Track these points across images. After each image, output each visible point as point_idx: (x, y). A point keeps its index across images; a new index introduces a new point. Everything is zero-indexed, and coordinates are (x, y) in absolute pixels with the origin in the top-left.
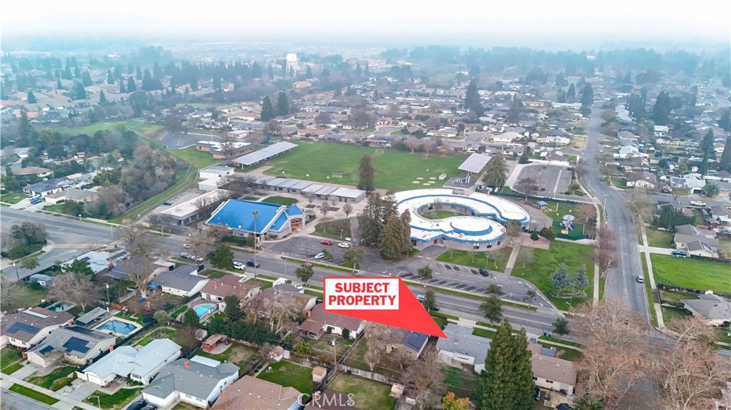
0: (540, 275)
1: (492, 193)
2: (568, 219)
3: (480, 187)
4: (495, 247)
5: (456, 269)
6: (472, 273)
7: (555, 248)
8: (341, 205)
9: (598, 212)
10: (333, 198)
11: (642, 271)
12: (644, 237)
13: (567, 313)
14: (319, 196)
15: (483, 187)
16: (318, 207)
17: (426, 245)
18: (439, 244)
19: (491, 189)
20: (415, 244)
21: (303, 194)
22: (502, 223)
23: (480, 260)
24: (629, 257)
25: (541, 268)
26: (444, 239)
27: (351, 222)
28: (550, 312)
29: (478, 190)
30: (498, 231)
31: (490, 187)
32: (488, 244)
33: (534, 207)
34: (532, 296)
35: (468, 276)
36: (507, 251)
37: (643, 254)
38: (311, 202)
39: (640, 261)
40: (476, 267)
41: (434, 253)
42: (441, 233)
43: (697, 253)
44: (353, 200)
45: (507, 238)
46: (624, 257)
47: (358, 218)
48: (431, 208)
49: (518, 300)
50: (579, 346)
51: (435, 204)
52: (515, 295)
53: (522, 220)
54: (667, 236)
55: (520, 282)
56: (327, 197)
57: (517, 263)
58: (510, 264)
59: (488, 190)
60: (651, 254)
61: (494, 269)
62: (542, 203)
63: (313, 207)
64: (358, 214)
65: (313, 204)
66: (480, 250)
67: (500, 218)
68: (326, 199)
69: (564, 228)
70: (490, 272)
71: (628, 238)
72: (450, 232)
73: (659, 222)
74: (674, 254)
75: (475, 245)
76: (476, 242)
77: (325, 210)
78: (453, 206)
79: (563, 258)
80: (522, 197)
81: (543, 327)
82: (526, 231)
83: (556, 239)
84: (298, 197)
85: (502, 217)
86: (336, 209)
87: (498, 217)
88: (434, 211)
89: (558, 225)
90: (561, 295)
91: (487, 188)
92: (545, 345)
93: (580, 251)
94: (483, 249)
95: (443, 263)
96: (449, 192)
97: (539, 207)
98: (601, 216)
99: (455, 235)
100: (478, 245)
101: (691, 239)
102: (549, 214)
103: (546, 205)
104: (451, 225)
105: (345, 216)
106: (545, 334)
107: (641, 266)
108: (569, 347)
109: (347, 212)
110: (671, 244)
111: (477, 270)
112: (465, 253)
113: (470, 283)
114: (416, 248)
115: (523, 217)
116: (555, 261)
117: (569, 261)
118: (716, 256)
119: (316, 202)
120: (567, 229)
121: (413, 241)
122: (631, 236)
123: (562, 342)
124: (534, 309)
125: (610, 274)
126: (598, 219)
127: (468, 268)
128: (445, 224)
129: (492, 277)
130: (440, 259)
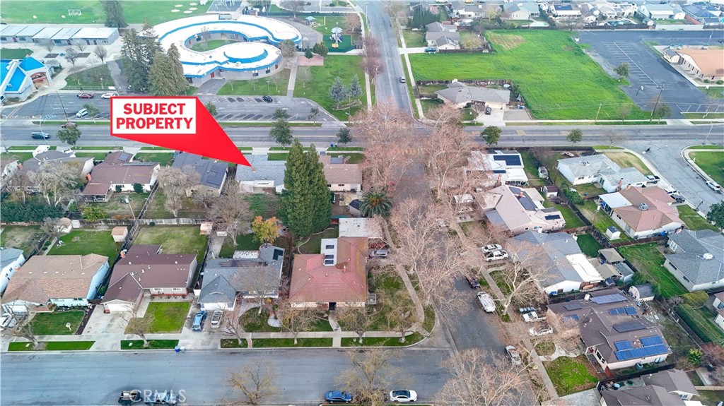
0: (320, 92)
1: (260, 14)
2: (337, 31)
3: (247, 8)
4: (273, 71)
5: (240, 100)
6: (256, 102)
7: (329, 63)
8: (91, 49)
9: (362, 21)
10: (78, 42)
11: (403, 72)
12: (402, 40)
13: (347, 122)
14: (58, 41)
15: (250, 8)
16: (62, 55)
17: (203, 81)
18: (216, 77)
19: (258, 10)
20: (191, 82)
21: (36, 41)
22: (276, 45)
23: (262, 87)
24: (392, 60)
25: (320, 85)
26: (221, 71)
27: (110, 68)
28: (333, 125)
29: (245, 12)
30: (273, 53)
31: (256, 7)
32: (266, 69)
33: (303, 23)
34: (316, 113)
35: (254, 105)
36: (286, 73)
37: (403, 56)
38: (50, 50)
39: (401, 63)
40: (260, 95)
41: (214, 87)
42: (217, 65)
43: (443, 47)
44: (105, 41)
45: (284, 60)
46: (388, 61)
47: (117, 61)
48: (199, 39)
49: (304, 119)
50: (361, 149)
51: (202, 34)
52: (301, 115)
53: (294, 39)
54: (420, 36)
55: (303, 102)
56: (69, 42)
57: (297, 84)
58: (291, 86)
59: (255, 11)
60: (409, 55)
61: (277, 94)
62: (310, 18)
63: (55, 56)
64: (115, 57)
65: (54, 52)
66: (260, 76)
67: (273, 40)
68: (70, 44)
69: (334, 41)
70: (273, 97)
71: (389, 42)
72: (226, 62)
73: (413, 23)
74: (427, 51)
75: (253, 72)
76: (254, 69)
77: (72, 57)
78: (223, 33)
79: (337, 72)
80: (290, 14)
81: (330, 140)
82: (300, 50)
83: (329, 54)
84: (31, 46)
85: (275, 39)
86: (86, 55)
87: (271, 39)
88: (202, 42)
89: (328, 39)
90: (340, 107)
91: (254, 9)
92: (333, 156)
93: (351, 62)
94: (262, 75)
95: (225, 97)
96: (215, 18)
97: (308, 23)
98: (365, 24)
99: (232, 65)
100: (257, 71)
101: (438, 35)
102: (319, 29)
103: (314, 20)
104: (225, 55)
105: (99, 62)
106: (332, 145)
107: (402, 68)
108: (353, 152)
109: (102, 57)
110: (423, 43)
111: (261, 97)
112: (245, 82)
113: (257, 112)
114: (193, 85)
115: (294, 36)
116: (331, 76)
117: (343, 73)
118: (458, 47)
119: (56, 50)
120: (337, 42)
121: (187, 79)
122: (391, 40)
123: (347, 149)
124: (319, 125)
125: (379, 79)
126: (363, 28)
127: (252, 97)
128: (218, 54)
129: (276, 102)
130: (221, 93)
